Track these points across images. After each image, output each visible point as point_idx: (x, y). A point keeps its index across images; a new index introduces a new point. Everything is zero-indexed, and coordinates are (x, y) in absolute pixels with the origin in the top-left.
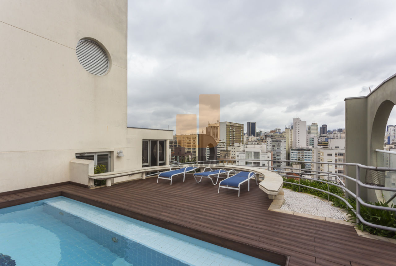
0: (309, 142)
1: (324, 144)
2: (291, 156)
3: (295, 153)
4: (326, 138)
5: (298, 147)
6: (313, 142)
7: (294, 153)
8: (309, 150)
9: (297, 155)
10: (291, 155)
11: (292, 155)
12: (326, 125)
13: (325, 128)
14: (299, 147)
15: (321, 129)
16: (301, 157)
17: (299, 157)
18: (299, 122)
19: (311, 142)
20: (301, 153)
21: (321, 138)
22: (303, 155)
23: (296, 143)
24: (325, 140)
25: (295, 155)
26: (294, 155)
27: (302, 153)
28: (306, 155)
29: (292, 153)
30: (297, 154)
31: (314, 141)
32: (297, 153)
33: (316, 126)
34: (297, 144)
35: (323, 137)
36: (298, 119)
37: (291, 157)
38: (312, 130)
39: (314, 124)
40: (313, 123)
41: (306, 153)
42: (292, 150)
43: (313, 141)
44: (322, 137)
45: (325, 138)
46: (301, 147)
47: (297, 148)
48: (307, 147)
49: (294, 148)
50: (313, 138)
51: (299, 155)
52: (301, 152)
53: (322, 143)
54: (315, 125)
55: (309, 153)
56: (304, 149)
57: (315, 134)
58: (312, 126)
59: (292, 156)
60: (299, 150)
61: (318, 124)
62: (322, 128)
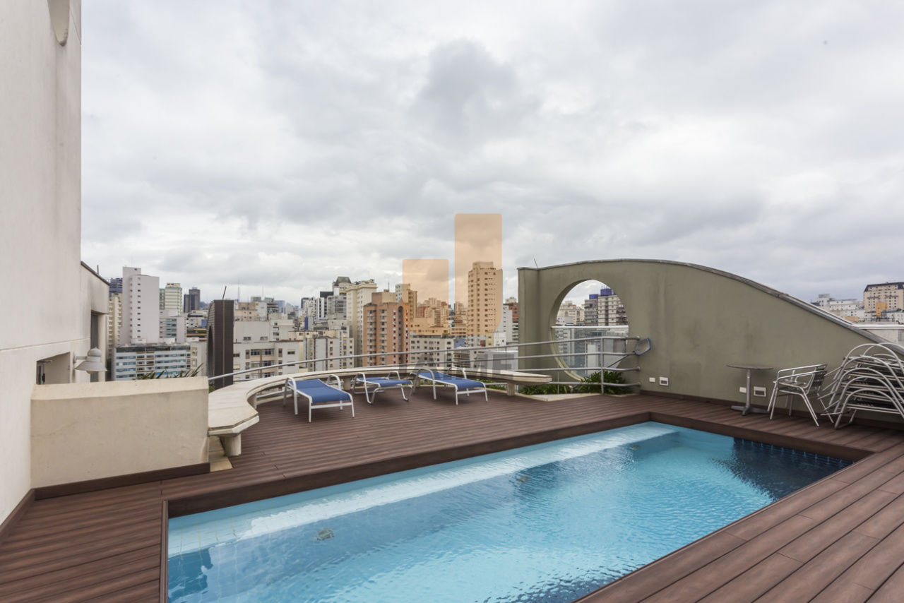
0: (164, 330)
1: (200, 332)
2: (117, 367)
3: (129, 358)
4: (203, 318)
5: (136, 342)
6: (175, 330)
7: (126, 358)
8: (168, 349)
9: (134, 363)
10: (118, 364)
11: (121, 364)
12: (199, 291)
13: (196, 297)
14: (140, 342)
15: (187, 299)
16: (146, 369)
17: (141, 369)
18: (139, 278)
19: (169, 328)
20: (145, 357)
21: (192, 320)
22: (152, 362)
23: (131, 331)
24: (200, 324)
25: (130, 363)
26: (125, 364)
27: (148, 357)
28: (159, 362)
29: (121, 358)
30: (134, 360)
31: (178, 327)
32: (134, 357)
33: (176, 291)
34: (135, 335)
35: (195, 318)
36: (136, 269)
37: (118, 371)
38: (166, 300)
39: (173, 284)
40: (172, 282)
41: (159, 356)
42: (120, 350)
43: (174, 325)
44: (193, 316)
45: (200, 319)
46: (144, 342)
47: (134, 345)
48: (162, 341)
49: (127, 346)
50: (175, 320)
51: (141, 363)
52: (145, 355)
53: (194, 332)
54: (173, 288)
55: (167, 356)
56: (154, 347)
57: (175, 309)
58: (166, 290)
59: (121, 366)
60: (140, 349)
61: (181, 286)
62: (189, 295)
